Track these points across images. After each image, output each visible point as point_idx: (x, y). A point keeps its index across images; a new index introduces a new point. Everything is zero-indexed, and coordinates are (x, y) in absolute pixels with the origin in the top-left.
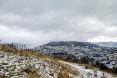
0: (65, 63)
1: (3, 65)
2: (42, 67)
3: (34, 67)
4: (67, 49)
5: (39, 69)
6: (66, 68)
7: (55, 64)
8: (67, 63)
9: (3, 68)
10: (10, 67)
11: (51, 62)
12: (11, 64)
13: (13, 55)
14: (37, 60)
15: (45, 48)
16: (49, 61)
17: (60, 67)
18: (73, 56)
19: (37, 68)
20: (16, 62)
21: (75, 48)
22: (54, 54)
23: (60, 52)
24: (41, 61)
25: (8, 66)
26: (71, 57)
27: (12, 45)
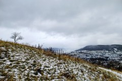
0: (107, 70)
1: (46, 68)
2: (80, 73)
3: (73, 72)
4: (107, 54)
5: (77, 74)
6: (109, 77)
7: (94, 71)
8: (110, 71)
9: (45, 70)
10: (51, 70)
11: (90, 68)
12: (51, 67)
13: (53, 59)
14: (74, 64)
15: (81, 53)
16: (87, 67)
17: (101, 75)
18: (116, 62)
19: (76, 73)
20: (55, 65)
21: (118, 53)
22: (92, 59)
23: (99, 57)
24: (79, 66)
25: (50, 68)
26: (114, 64)
27: (51, 50)
